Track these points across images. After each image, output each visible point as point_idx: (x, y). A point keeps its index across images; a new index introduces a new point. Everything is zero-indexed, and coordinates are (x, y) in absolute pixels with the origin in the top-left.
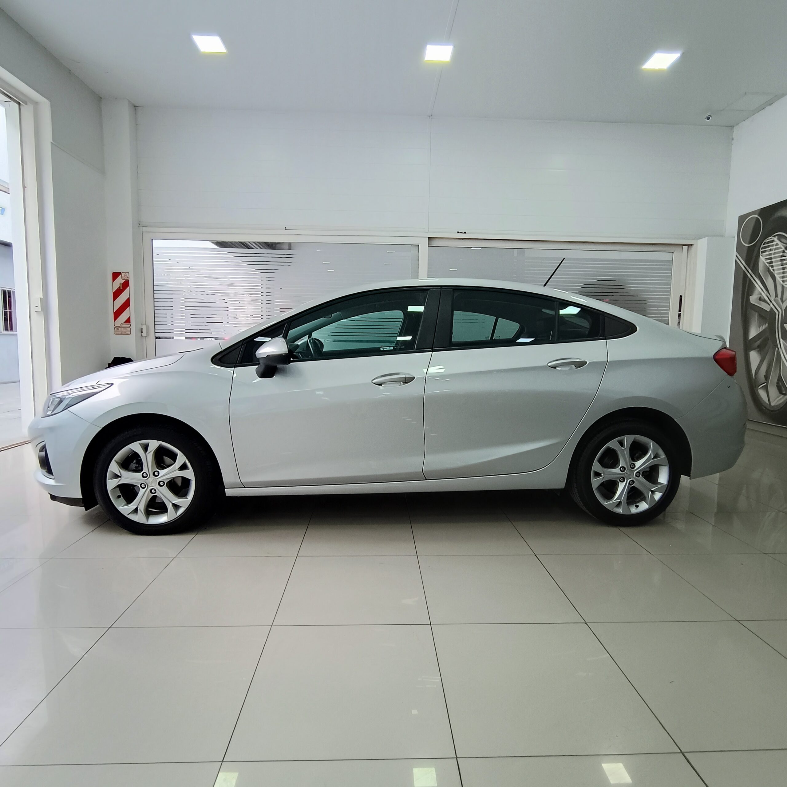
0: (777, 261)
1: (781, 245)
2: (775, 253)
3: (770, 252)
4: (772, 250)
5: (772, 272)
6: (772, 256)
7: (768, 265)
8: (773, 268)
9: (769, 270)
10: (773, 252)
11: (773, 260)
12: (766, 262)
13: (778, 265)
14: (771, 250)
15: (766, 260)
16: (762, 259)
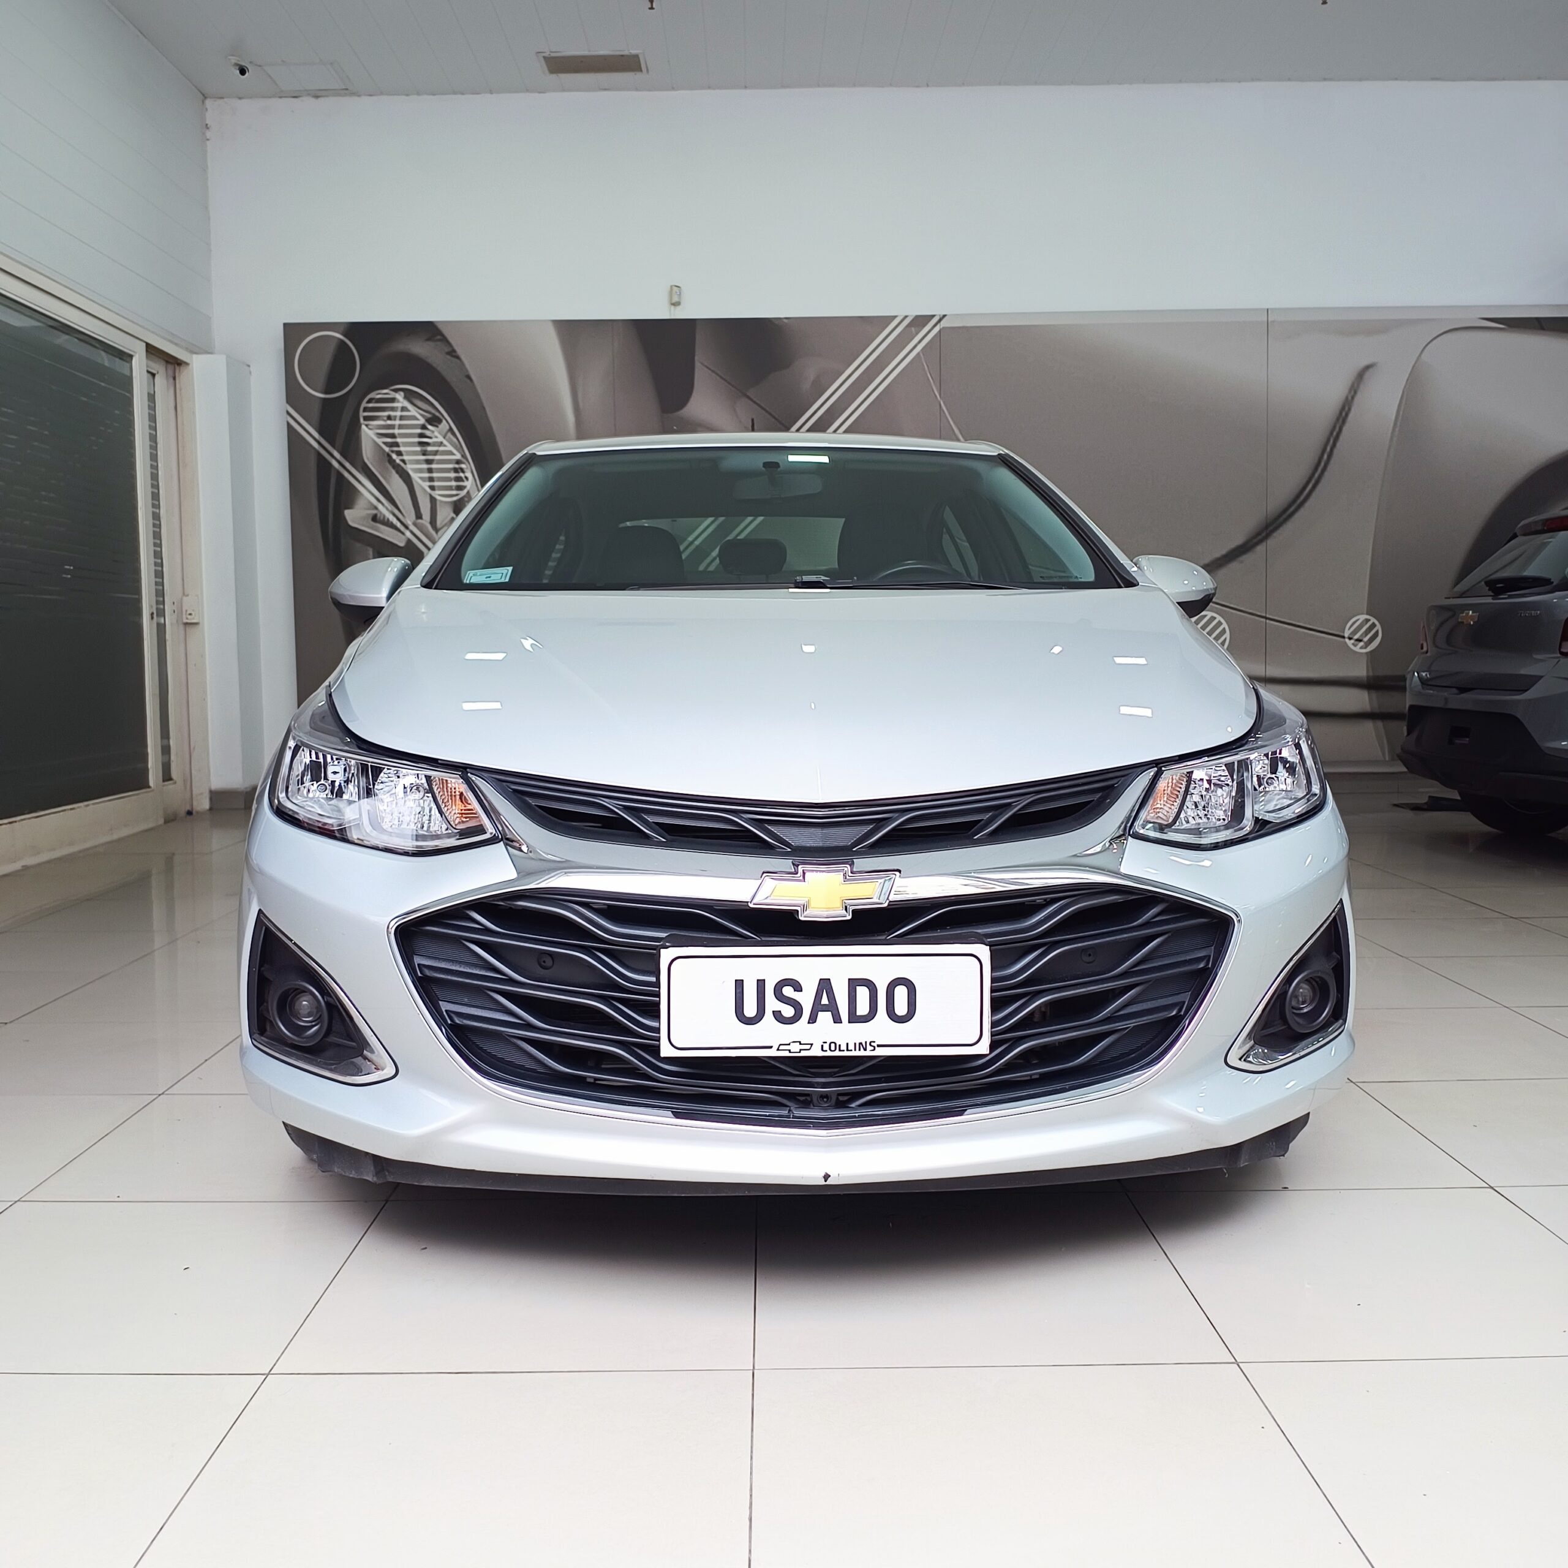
0: (412, 444)
1: (413, 411)
2: (401, 427)
3: (389, 422)
4: (393, 418)
5: (399, 465)
6: (396, 431)
7: (387, 449)
8: (401, 457)
9: (391, 461)
10: (397, 422)
11: (399, 440)
12: (380, 441)
13: (415, 453)
14: (389, 418)
15: (379, 438)
16: (369, 434)
